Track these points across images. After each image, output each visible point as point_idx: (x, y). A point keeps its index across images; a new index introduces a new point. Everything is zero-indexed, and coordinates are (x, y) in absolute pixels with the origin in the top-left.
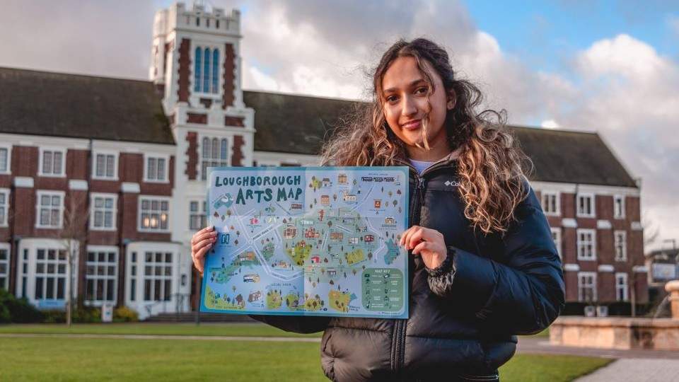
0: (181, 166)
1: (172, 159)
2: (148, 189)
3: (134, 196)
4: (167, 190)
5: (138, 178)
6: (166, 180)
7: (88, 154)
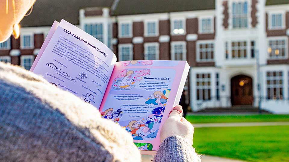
0: (220, 22)
1: (215, 19)
2: (201, 37)
3: (194, 42)
4: (212, 36)
5: (196, 31)
6: (212, 31)
7: (169, 21)
